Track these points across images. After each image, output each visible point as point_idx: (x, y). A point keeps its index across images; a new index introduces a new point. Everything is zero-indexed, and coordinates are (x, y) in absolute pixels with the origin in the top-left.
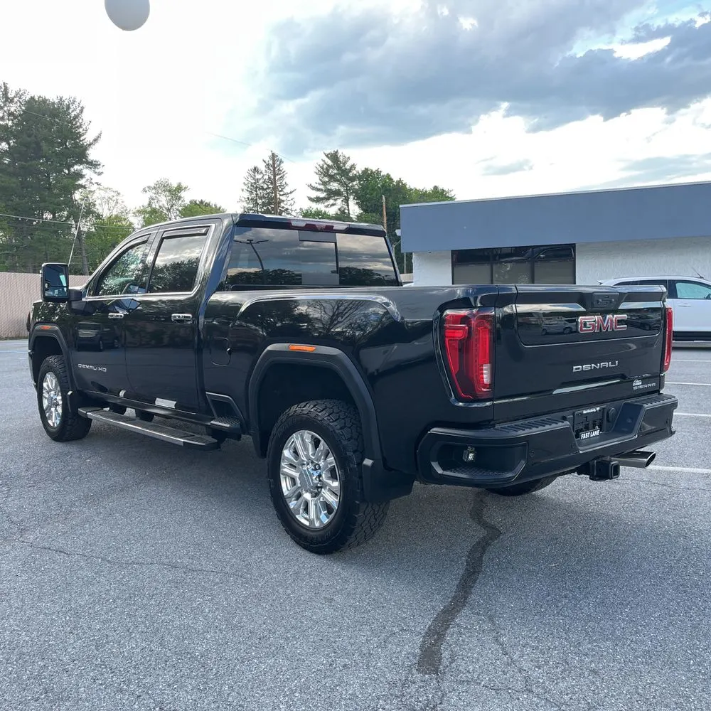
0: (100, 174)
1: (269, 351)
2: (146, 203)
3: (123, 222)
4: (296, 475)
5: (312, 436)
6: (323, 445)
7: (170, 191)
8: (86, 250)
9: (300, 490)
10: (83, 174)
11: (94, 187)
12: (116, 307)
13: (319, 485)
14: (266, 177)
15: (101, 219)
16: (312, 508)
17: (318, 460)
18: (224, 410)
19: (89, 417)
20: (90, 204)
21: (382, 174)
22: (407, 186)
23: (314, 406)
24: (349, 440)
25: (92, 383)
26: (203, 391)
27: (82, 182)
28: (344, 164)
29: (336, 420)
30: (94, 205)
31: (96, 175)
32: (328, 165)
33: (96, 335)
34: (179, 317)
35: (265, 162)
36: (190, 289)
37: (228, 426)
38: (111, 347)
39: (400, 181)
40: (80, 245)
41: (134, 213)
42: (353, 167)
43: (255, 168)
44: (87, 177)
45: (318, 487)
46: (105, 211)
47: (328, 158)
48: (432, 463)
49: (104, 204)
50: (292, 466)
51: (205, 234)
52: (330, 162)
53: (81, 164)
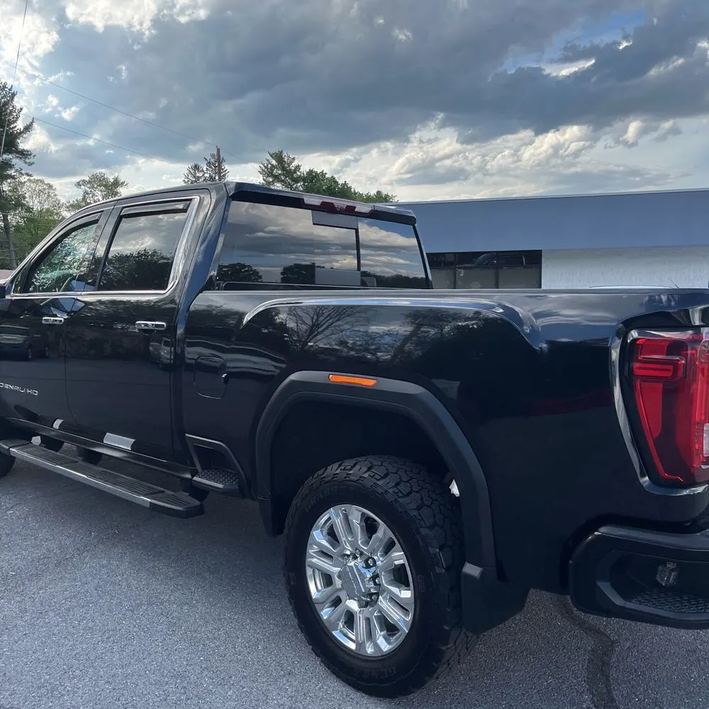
0: (30, 164)
1: (293, 382)
2: (80, 198)
3: (55, 217)
4: (335, 570)
5: (363, 514)
6: (383, 531)
7: (106, 186)
8: (14, 244)
9: (338, 594)
10: (12, 163)
11: (24, 179)
12: (52, 308)
13: (372, 591)
14: (207, 175)
15: (31, 212)
16: (361, 624)
17: (374, 551)
18: (212, 461)
19: (12, 454)
20: (19, 196)
21: (327, 176)
22: (352, 190)
23: (369, 469)
24: (431, 528)
25: (17, 407)
26: (182, 433)
27: (12, 172)
28: (289, 165)
29: (409, 494)
30: (24, 198)
31: (26, 166)
32: (272, 165)
33: (25, 341)
34: (146, 325)
35: (206, 159)
36: (164, 287)
37: (221, 486)
38: (41, 356)
39: (345, 184)
40: (8, 238)
41: (67, 207)
42: (298, 167)
43: (196, 166)
44: (17, 167)
45: (371, 595)
46: (35, 204)
47: (273, 157)
48: (600, 584)
49: (34, 196)
50: (324, 554)
51: (184, 211)
52: (274, 162)
53: (11, 153)
